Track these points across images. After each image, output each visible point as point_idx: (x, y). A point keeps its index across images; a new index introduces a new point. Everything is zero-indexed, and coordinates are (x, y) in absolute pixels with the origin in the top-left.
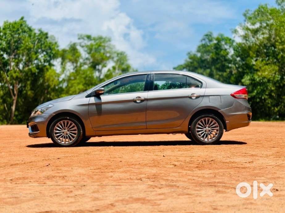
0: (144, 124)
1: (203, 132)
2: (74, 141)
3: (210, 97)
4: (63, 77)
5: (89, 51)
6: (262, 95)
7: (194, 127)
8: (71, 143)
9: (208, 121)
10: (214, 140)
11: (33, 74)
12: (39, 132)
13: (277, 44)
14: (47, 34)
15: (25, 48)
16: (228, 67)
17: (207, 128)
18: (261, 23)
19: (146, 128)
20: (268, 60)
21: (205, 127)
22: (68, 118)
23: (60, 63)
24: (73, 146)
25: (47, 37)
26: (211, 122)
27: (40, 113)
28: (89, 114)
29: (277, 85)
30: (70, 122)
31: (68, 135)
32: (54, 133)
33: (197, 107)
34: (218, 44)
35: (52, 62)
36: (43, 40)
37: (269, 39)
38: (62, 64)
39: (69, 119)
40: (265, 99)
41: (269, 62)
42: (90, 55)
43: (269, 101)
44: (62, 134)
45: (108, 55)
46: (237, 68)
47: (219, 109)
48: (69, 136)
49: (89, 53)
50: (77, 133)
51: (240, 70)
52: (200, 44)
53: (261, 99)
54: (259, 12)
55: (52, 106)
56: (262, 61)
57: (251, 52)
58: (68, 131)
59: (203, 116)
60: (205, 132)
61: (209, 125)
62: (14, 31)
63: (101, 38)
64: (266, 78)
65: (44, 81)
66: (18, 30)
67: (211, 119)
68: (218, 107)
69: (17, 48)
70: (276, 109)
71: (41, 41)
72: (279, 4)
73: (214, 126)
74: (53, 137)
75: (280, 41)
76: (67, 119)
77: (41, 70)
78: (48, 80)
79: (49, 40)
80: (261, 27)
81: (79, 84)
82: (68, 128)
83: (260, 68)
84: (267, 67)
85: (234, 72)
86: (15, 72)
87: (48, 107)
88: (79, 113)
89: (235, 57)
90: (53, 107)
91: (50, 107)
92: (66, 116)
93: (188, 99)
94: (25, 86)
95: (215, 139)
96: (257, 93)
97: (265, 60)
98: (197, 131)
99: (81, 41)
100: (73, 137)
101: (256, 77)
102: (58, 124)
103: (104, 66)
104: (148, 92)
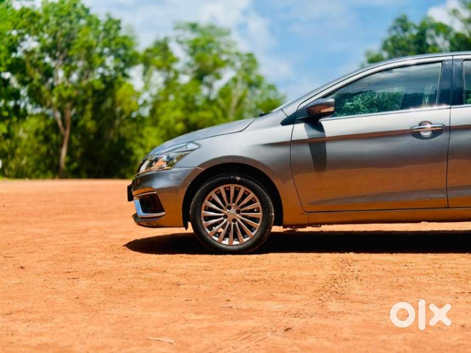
0: (442, 196)
2: (254, 240)
4: (146, 96)
5: (191, 51)
8: (248, 243)
11: (96, 92)
12: (163, 213)
14: (119, 22)
15: (82, 46)
19: (444, 205)
22: (238, 178)
23: (141, 73)
24: (251, 251)
25: (119, 28)
27: (165, 165)
28: (292, 167)
30: (243, 189)
31: (236, 223)
32: (202, 218)
35: (127, 71)
36: (112, 32)
38: (145, 74)
39: (239, 181)
42: (194, 57)
44: (223, 221)
45: (224, 57)
48: (239, 224)
49: (192, 54)
50: (261, 218)
55: (197, 147)
58: (238, 212)
62: (62, 17)
63: (212, 27)
65: (114, 104)
66: (69, 14)
69: (69, 46)
71: (109, 34)
74: (201, 227)
76: (235, 182)
77: (110, 84)
78: (121, 103)
79: (122, 33)
81: (174, 108)
82: (238, 204)
86: (66, 88)
87: (184, 149)
88: (267, 164)
90: (198, 150)
91: (192, 150)
92: (233, 175)
94: (82, 113)
99: (179, 32)
100: (251, 228)
102: (213, 194)
103: (218, 77)
104: (450, 108)
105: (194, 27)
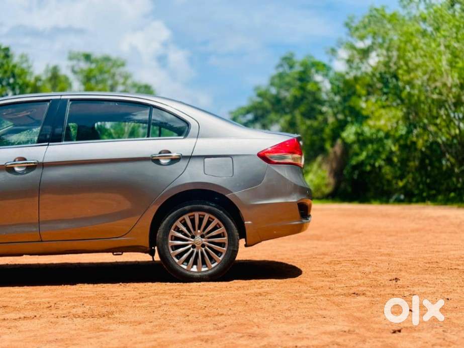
0: (35, 229)
1: (189, 249)
3: (206, 160)
6: (375, 160)
7: (163, 236)
9: (201, 220)
10: (215, 269)
13: (400, 72)
16: (321, 113)
17: (198, 239)
18: (374, 37)
19: (38, 239)
20: (387, 99)
21: (193, 237)
26: (209, 223)
29: (402, 142)
33: (171, 186)
34: (304, 72)
37: (387, 64)
40: (380, 167)
41: (388, 103)
43: (387, 169)
46: (335, 115)
47: (229, 192)
51: (340, 117)
52: (274, 72)
53: (373, 166)
54: (370, 18)
56: (376, 102)
57: (358, 87)
59: (187, 208)
60: (192, 249)
61: (204, 230)
64: (383, 131)
67: (207, 216)
68: (224, 186)
70: (401, 184)
72: (404, 7)
73: (214, 233)
75: (405, 68)
80: (373, 43)
83: (372, 113)
84: (383, 111)
85: (331, 120)
89: (332, 95)
93: (151, 164)
95: (218, 267)
96: (368, 157)
97: (381, 100)
98: (172, 247)
101: (366, 129)
104: (48, 145)
105: (88, 57)
